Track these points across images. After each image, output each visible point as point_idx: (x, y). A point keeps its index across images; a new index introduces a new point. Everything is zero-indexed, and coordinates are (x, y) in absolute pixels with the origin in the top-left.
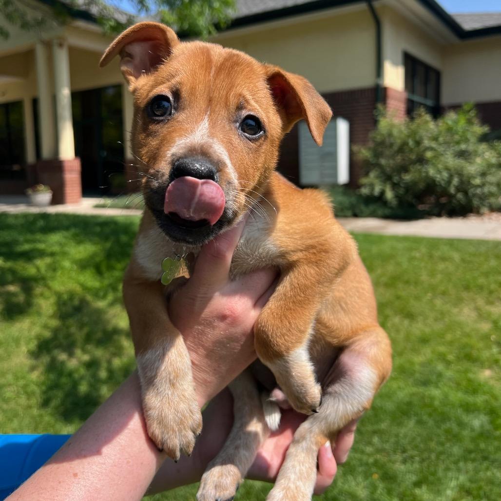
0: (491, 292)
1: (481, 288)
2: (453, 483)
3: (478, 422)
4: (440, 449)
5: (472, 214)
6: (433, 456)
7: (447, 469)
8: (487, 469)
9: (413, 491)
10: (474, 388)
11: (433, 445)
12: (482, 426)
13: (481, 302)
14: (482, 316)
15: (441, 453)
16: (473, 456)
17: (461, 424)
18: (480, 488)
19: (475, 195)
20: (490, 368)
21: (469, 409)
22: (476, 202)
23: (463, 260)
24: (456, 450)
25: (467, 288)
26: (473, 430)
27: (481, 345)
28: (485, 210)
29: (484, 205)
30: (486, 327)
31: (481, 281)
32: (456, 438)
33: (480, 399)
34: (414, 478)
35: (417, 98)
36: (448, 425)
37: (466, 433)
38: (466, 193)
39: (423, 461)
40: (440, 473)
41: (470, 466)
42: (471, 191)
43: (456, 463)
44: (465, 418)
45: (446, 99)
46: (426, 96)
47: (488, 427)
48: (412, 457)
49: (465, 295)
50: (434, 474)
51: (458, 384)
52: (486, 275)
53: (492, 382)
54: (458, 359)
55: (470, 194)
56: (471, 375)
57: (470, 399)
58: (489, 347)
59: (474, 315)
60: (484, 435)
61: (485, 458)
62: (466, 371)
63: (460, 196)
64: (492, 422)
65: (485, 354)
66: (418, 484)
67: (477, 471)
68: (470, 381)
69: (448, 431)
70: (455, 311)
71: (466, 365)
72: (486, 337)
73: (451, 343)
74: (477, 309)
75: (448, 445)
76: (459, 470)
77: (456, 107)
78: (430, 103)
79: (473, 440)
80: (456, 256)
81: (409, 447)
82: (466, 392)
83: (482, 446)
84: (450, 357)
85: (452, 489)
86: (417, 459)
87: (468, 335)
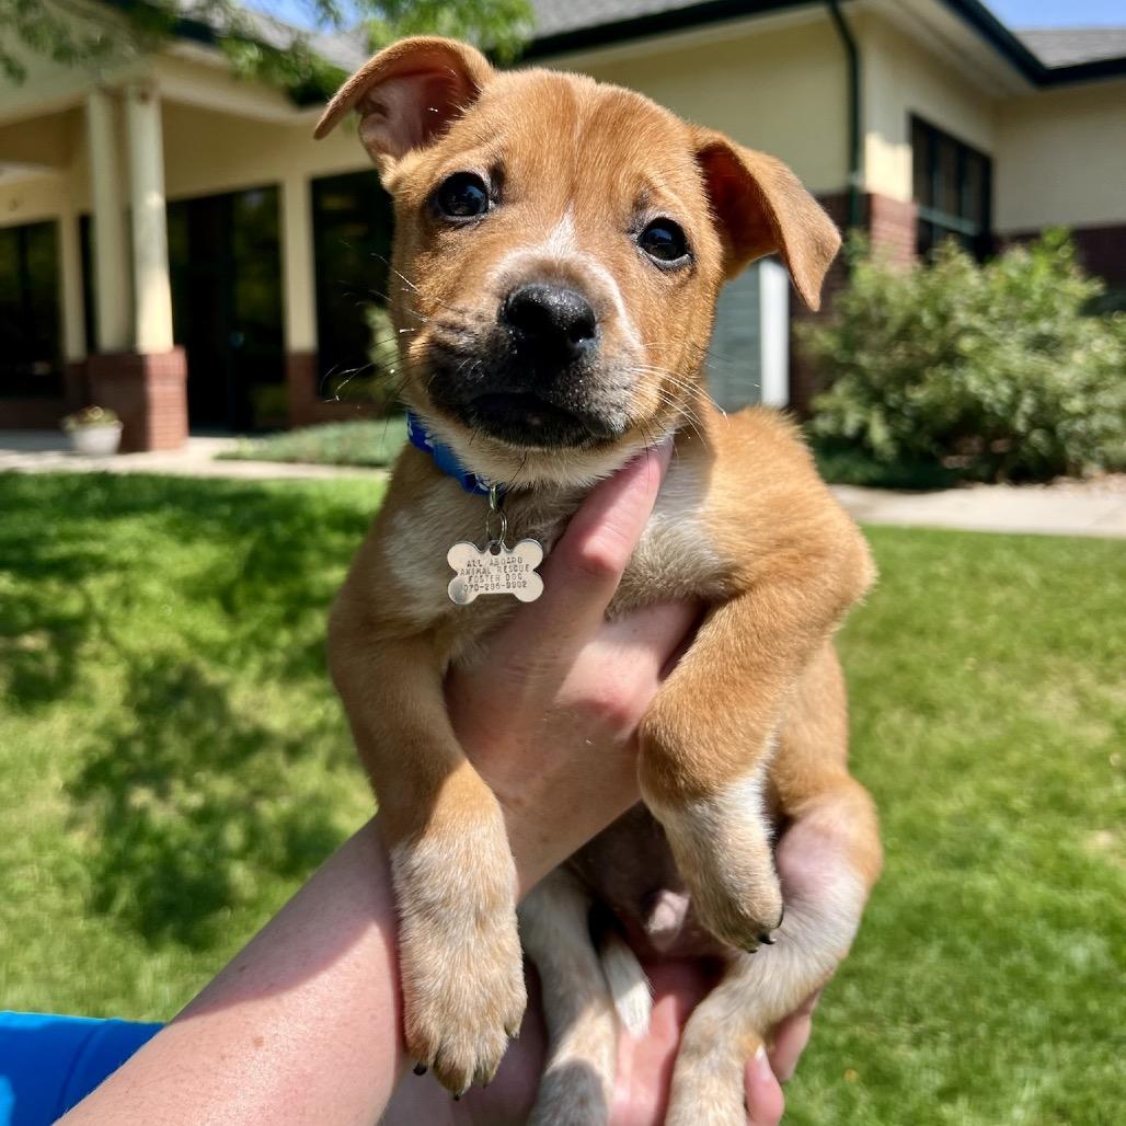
0: (1109, 656)
1: (1087, 645)
2: (1028, 1093)
3: (1083, 951)
4: (997, 1013)
5: (1065, 479)
6: (982, 1030)
7: (1014, 1060)
8: (1105, 1059)
9: (937, 1110)
10: (1073, 874)
11: (981, 1004)
12: (1092, 962)
13: (1086, 678)
14: (1089, 709)
15: (1000, 1023)
16: (1072, 1029)
17: (1045, 957)
18: (1089, 1103)
19: (1070, 436)
20: (1109, 827)
21: (1061, 920)
22: (1073, 451)
23: (1046, 583)
24: (1034, 1016)
25: (1055, 645)
26: (1071, 970)
27: (1087, 775)
28: (1093, 469)
29: (1092, 459)
30: (1097, 734)
31: (1088, 629)
32: (1034, 988)
33: (1086, 899)
34: (938, 1080)
35: (940, 218)
36: (1015, 958)
37: (1055, 976)
38: (1050, 430)
39: (958, 1040)
40: (999, 1070)
41: (1066, 1053)
42: (1063, 426)
43: (1034, 1045)
44: (1053, 942)
45: (1005, 220)
46: (959, 212)
47: (1105, 963)
48: (934, 1032)
49: (1050, 661)
50: (984, 1069)
51: (1037, 865)
52: (1099, 615)
53: (1113, 861)
54: (1037, 806)
55: (1060, 434)
56: (1065, 845)
57: (1065, 899)
58: (1106, 781)
59: (1071, 706)
60: (1096, 982)
61: (1100, 1035)
62: (1055, 836)
63: (1037, 437)
64: (1114, 953)
65: (1099, 796)
66: (947, 1094)
67: (1081, 1065)
68: (1063, 856)
69: (1015, 973)
70: (1029, 697)
71: (1055, 820)
72: (1098, 758)
73: (1020, 771)
74: (1079, 693)
75: (1015, 1004)
76: (1041, 1062)
77: (1028, 238)
78: (968, 228)
79: (1073, 992)
80: (1031, 574)
81: (926, 1010)
82: (1056, 883)
83: (1093, 1006)
84: (1019, 803)
85: (1026, 1106)
86: (946, 1036)
87: (1059, 754)
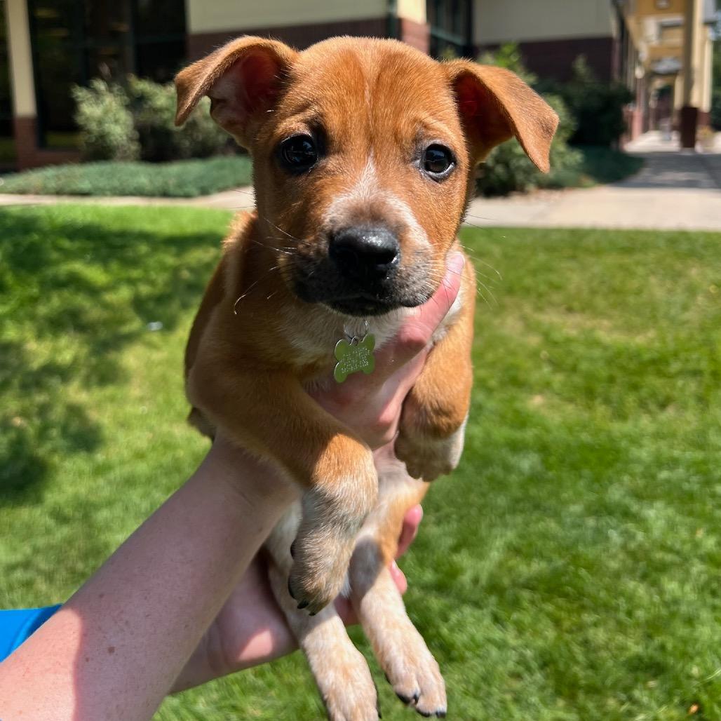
0: (540, 296)
1: (527, 291)
2: (499, 543)
3: (527, 463)
4: (482, 501)
5: (515, 192)
6: (474, 512)
7: (492, 526)
8: (538, 520)
9: (450, 558)
10: (521, 420)
11: (473, 498)
12: (532, 468)
13: (528, 309)
14: (530, 327)
15: (484, 506)
16: (521, 505)
17: (508, 468)
18: (530, 545)
19: (518, 168)
20: (541, 393)
21: (516, 447)
22: (520, 177)
23: (505, 256)
24: (502, 501)
25: (510, 291)
26: (521, 473)
27: (529, 364)
28: (531, 187)
29: (530, 181)
30: (534, 340)
31: (528, 281)
32: (499, 485)
33: (529, 434)
34: (450, 541)
35: (443, 34)
36: (488, 472)
37: (513, 478)
38: (506, 165)
39: (461, 518)
40: (483, 532)
41: (519, 519)
42: (514, 163)
43: (502, 516)
44: (512, 459)
45: (480, 37)
46: (454, 30)
47: (539, 468)
48: (448, 516)
49: (508, 300)
50: (475, 533)
51: (503, 417)
52: (534, 273)
53: (544, 412)
54: (503, 384)
55: (512, 167)
56: (518, 405)
57: (517, 435)
58: (539, 367)
59: (519, 326)
60: (534, 479)
61: (537, 507)
62: (513, 399)
63: (500, 170)
64: (544, 461)
65: (535, 376)
66: (456, 549)
67: (527, 524)
68: (517, 412)
69: (492, 479)
70: (496, 322)
71: (512, 391)
72: (534, 355)
73: (493, 365)
74: (524, 318)
75: (491, 495)
76: (505, 525)
77: (494, 48)
78: (459, 40)
79: (523, 486)
80: (496, 250)
81: (443, 504)
82: (512, 426)
83: (533, 491)
84: (493, 383)
85: (498, 549)
86: (454, 516)
87: (513, 353)
